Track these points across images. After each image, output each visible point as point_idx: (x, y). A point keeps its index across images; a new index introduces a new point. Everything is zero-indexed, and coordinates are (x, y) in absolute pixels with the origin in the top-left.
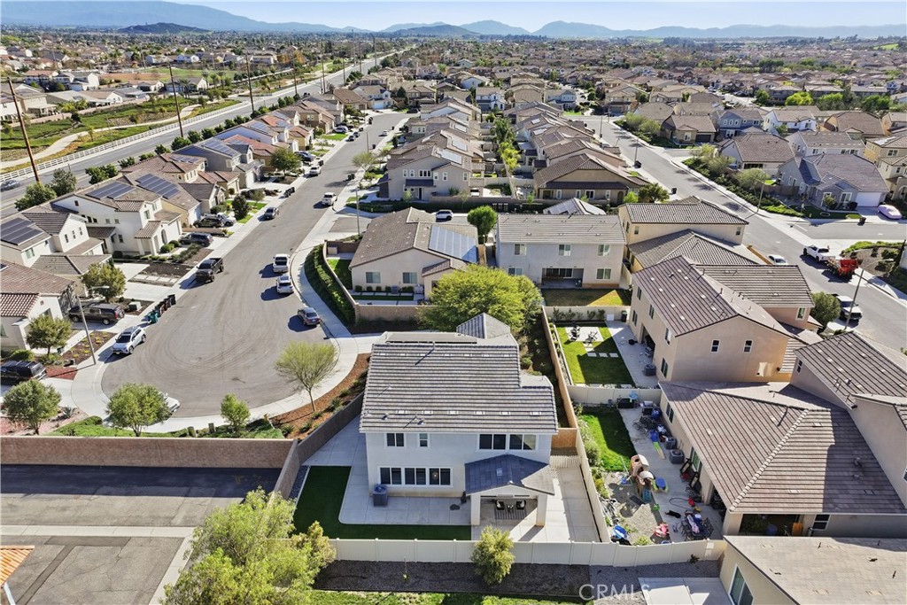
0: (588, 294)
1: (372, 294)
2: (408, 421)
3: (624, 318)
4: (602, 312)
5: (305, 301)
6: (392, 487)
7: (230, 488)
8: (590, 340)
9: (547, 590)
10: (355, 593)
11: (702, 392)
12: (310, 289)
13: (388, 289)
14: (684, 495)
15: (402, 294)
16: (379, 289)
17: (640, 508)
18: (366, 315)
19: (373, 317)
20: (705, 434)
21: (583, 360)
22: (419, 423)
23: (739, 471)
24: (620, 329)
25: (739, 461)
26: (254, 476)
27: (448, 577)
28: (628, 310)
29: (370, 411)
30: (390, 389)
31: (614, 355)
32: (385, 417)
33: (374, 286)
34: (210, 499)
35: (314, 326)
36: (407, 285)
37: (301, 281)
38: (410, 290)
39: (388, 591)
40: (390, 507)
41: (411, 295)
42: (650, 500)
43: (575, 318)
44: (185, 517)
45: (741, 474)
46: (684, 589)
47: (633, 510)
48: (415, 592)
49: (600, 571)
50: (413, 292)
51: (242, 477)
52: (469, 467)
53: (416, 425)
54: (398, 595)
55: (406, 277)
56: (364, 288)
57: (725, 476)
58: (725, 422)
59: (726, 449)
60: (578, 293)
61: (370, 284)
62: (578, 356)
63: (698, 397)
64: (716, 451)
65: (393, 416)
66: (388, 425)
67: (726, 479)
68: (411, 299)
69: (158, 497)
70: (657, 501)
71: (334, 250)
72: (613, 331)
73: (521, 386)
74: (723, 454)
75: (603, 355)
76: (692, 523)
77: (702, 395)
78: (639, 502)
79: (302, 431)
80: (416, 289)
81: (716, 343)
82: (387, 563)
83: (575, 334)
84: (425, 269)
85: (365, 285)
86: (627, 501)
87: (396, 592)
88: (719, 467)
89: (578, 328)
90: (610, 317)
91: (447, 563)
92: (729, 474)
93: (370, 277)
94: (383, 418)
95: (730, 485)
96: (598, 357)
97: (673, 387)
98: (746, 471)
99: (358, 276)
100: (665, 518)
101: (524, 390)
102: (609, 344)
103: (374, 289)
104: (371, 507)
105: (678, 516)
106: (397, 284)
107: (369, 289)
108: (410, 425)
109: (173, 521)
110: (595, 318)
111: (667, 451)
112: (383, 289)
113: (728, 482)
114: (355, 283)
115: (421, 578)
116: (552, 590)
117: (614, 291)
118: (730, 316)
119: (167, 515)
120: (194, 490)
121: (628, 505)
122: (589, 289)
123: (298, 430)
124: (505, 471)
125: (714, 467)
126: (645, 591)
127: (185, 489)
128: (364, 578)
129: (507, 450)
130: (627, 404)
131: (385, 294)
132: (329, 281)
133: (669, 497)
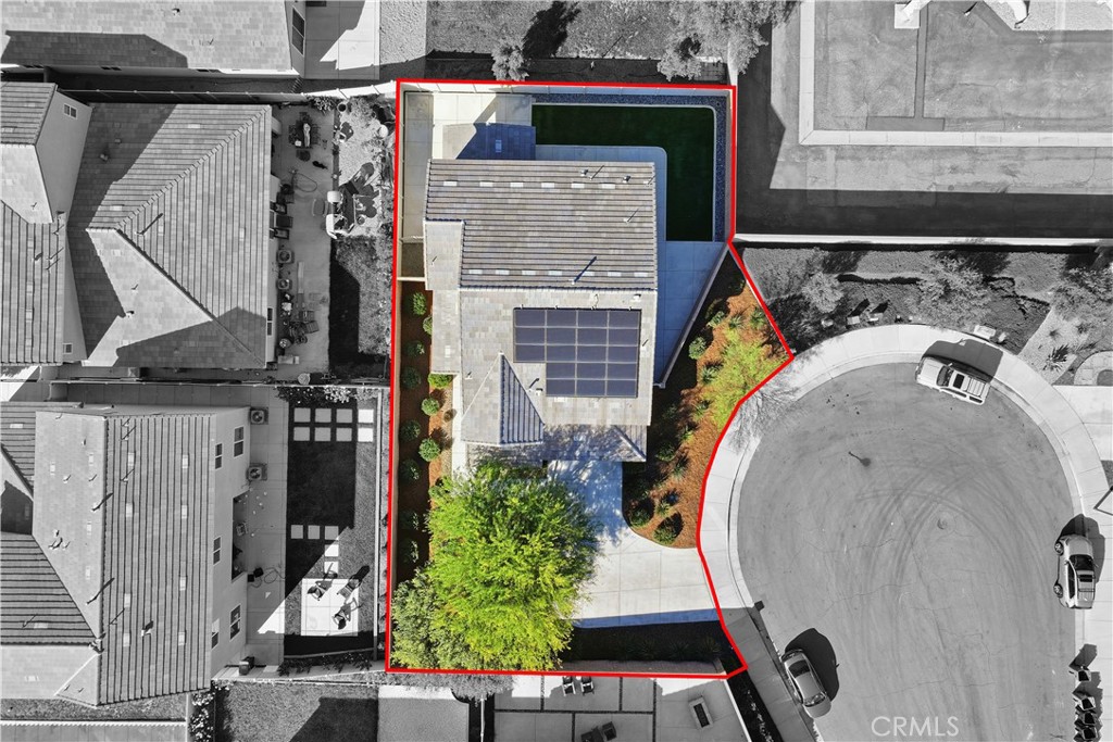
2: (600, 173)
7: (794, 204)
10: (636, 58)
11: (219, 321)
14: (299, 197)
17: (351, 178)
20: (248, 233)
22: (586, 172)
23: (237, 158)
24: (263, 629)
25: (231, 175)
31: (298, 532)
39: (608, 59)
44: (825, 160)
46: (341, 66)
47: (359, 175)
48: (583, 58)
53: (590, 168)
54: (598, 56)
59: (237, 199)
62: (352, 526)
67: (255, 152)
73: (462, 223)
75: (314, 532)
76: (307, 135)
77: (223, 312)
78: (350, 185)
90: (274, 662)
94: (629, 178)
96: (324, 523)
98: (231, 155)
100: (329, 161)
101: (458, 217)
105: (316, 163)
108: (597, 167)
109: (835, 153)
119: (844, 162)
120: (831, 201)
126: (377, 64)
127: (842, 203)
128: (631, 75)
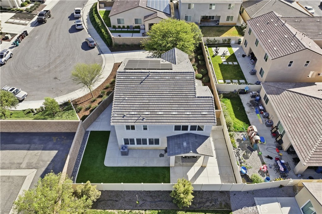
0: (222, 29)
1: (120, 30)
2: (136, 118)
3: (239, 43)
4: (229, 40)
5: (89, 33)
6: (130, 146)
7: (50, 145)
8: (224, 55)
9: (208, 206)
10: (112, 211)
11: (284, 90)
12: (92, 27)
13: (128, 27)
14: (273, 145)
15: (135, 30)
16: (124, 27)
17: (253, 153)
18: (118, 42)
19: (121, 43)
20: (287, 116)
21: (221, 65)
22: (143, 120)
23: (307, 140)
24: (238, 48)
25: (307, 134)
26: (63, 137)
27: (159, 200)
28: (242, 38)
29: (116, 113)
30: (127, 99)
31: (235, 63)
32: (124, 116)
33: (121, 25)
34: (40, 151)
35: (94, 48)
36: (137, 25)
37: (87, 22)
38: (138, 27)
39: (128, 209)
40: (130, 155)
41: (139, 30)
42: (257, 149)
43: (217, 43)
44: (27, 163)
45: (308, 142)
46: (277, 205)
47: (249, 155)
48: (143, 210)
49: (235, 194)
50: (140, 28)
51: (56, 138)
52: (169, 138)
53: (141, 121)
54: (134, 211)
55: (136, 21)
56: (117, 26)
57: (299, 143)
58: (297, 109)
59: (299, 126)
60: (217, 28)
61: (119, 25)
62: (219, 64)
63: (282, 94)
64: (293, 127)
65: (128, 116)
66: (126, 121)
67: (300, 145)
68: (139, 32)
69: (14, 151)
70: (260, 149)
71: (103, 5)
72: (235, 50)
73: (197, 96)
74: (298, 129)
75: (230, 63)
76: (280, 166)
77: (284, 92)
78: (252, 150)
79: (87, 109)
80: (141, 27)
81: (291, 62)
82: (128, 191)
83: (217, 52)
84: (145, 17)
85: (117, 25)
86: (246, 149)
87: (133, 210)
88: (296, 137)
89: (218, 48)
90: (233, 42)
91: (159, 191)
92: (302, 142)
93: (119, 21)
94: (123, 117)
95: (303, 149)
96: (228, 65)
97: (269, 87)
98: (311, 141)
99: (114, 21)
100: (265, 160)
101: (198, 99)
102: (233, 57)
103: (122, 27)
104: (120, 156)
105: (271, 158)
106: (132, 25)
107: (119, 27)
108: (138, 121)
109: (21, 166)
110: (226, 43)
111: (264, 119)
112: (126, 27)
113: (301, 147)
114: (112, 24)
115: (146, 201)
116: (211, 206)
117: (234, 27)
118: (302, 49)
119: (18, 162)
120: (33, 146)
121: (246, 152)
122: (222, 26)
123: (85, 109)
124: (188, 143)
125: (293, 137)
126: (258, 206)
127: (28, 146)
128: (117, 201)
129: (189, 131)
130: (243, 92)
131: (126, 30)
132: (100, 23)
133: (266, 147)
